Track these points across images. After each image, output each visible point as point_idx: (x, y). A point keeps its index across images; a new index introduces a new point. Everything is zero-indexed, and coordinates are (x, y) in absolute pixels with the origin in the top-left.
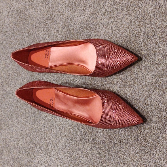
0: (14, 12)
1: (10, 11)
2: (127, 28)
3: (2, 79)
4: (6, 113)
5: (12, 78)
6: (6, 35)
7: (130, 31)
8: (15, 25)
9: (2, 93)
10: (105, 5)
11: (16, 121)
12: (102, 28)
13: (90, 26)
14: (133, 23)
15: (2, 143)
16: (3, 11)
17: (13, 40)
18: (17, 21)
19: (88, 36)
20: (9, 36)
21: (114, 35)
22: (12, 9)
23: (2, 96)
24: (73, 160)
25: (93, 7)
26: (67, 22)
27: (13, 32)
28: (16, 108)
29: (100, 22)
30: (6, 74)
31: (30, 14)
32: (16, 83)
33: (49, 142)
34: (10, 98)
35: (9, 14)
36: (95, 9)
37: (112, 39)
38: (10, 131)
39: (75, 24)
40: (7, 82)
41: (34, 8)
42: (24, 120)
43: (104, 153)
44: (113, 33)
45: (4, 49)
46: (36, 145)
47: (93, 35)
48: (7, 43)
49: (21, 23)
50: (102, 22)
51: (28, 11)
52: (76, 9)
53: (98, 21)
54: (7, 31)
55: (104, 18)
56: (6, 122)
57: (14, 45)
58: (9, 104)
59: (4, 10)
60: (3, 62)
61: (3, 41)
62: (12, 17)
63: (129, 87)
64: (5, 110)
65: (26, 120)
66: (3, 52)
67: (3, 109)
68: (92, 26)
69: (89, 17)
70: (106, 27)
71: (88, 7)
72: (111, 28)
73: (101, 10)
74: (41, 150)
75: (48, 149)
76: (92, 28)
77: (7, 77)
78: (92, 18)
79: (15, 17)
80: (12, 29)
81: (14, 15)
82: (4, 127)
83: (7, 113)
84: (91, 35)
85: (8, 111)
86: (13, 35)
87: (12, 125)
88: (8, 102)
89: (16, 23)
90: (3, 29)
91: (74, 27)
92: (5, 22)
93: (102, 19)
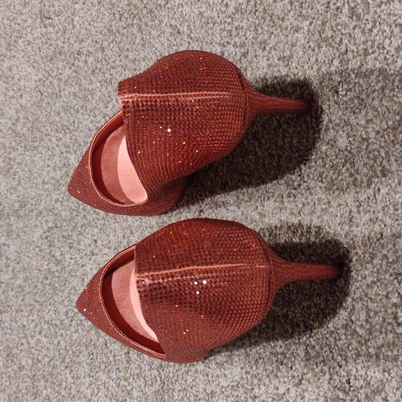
3: (49, 218)
4: (56, 342)
5: (86, 222)
6: (73, 65)
8: (110, 31)
9: (45, 267)
11: (88, 379)
17: (99, 85)
18: (117, 16)
20: (86, 69)
23: (47, 278)
26: (334, 24)
27: (100, 55)
30: (65, 203)
32: (99, 243)
39: (375, 31)
40: (65, 234)
42: (118, 385)
45: (63, 114)
48: (75, 95)
49: (132, 25)
54: (79, 53)
56: (51, 374)
57: (102, 105)
58: (67, 312)
60: (56, 159)
61: (62, 86)
64: (53, 332)
65: (129, 388)
66: (59, 125)
67: (46, 327)
77: (68, 213)
80: (98, 46)
82: (44, 392)
85: (62, 335)
86: (99, 66)
87: (73, 392)
88: (66, 303)
89: (114, 23)
90: (65, 46)
91: (370, 43)
92: (73, 20)
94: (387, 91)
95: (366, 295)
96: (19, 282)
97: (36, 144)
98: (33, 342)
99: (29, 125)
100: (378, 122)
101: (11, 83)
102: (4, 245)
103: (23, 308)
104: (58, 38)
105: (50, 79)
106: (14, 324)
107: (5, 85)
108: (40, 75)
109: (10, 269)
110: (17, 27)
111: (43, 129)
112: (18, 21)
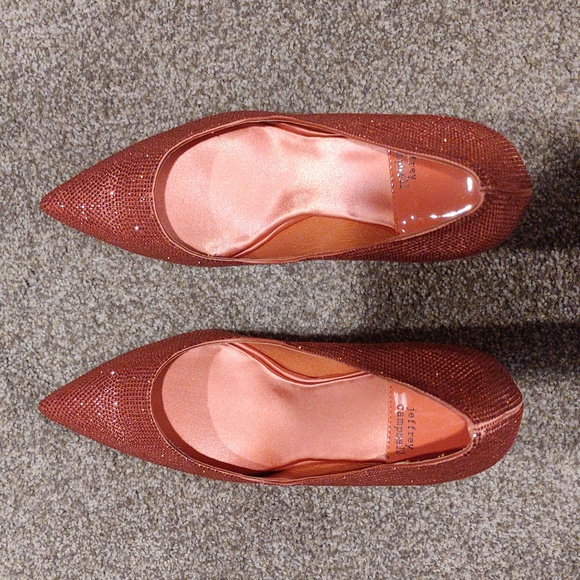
2: (286, 71)
7: (301, 81)
12: (168, 74)
13: (102, 66)
14: (312, 53)
29: (156, 51)
39: (20, 55)
44: (222, 90)
53: (146, 46)
55: (173, 35)
68: (114, 65)
69: (96, 29)
76: (116, 72)
84: (115, 100)
91: (16, 66)
93: (162, 37)
94: (45, 113)
95: (62, 309)
100: (42, 143)
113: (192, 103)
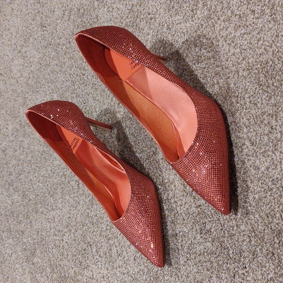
0: (73, 12)
1: (66, 10)
2: (268, 46)
4: (46, 185)
6: (56, 50)
7: (273, 51)
9: (42, 149)
10: (231, 3)
11: (61, 200)
12: (223, 45)
13: (200, 41)
14: (280, 37)
15: (36, 236)
16: (55, 10)
17: (67, 60)
18: (76, 26)
19: (197, 58)
20: (62, 52)
21: (244, 59)
22: (71, 6)
23: (42, 155)
24: (152, 278)
25: (209, 6)
26: (161, 32)
27: (68, 45)
28: (63, 177)
29: (220, 34)
31: (100, 15)
33: (113, 242)
34: (54, 159)
35: (64, 15)
36: (213, 10)
37: (240, 66)
38: (49, 217)
39: (175, 35)
41: (106, 5)
42: (74, 200)
43: (208, 273)
44: (241, 54)
45: (51, 74)
46: (91, 245)
47: (206, 57)
48: (57, 64)
50: (224, 33)
51: (96, 10)
52: (179, 9)
53: (217, 32)
54: (59, 44)
55: (228, 28)
56: (44, 200)
57: (69, 69)
58: (51, 170)
59: (57, 7)
61: (51, 61)
62: (68, 20)
63: (263, 156)
64: (45, 180)
65: (78, 201)
66: (49, 80)
67: (41, 178)
68: (204, 41)
69: (202, 25)
70: (230, 44)
71: (200, 5)
72: (239, 45)
73: (223, 12)
74: (100, 256)
75: (111, 254)
76: (204, 44)
78: (206, 27)
79: (74, 21)
80: (67, 41)
81: (72, 17)
82: (41, 210)
83: (48, 185)
84: (203, 56)
85: (49, 181)
86: (68, 51)
87: (54, 207)
88: (51, 165)
89: (75, 30)
90: (53, 41)
91: (173, 40)
92: (56, 28)
93: (224, 28)
96: (29, 158)
97: (38, 90)
98: (35, 187)
99: (35, 80)
101: (26, 59)
102: (22, 141)
103: (31, 171)
104: (49, 37)
105: (45, 57)
106: (26, 179)
107: (23, 60)
108: (40, 56)
109: (25, 152)
110: (29, 31)
111: (41, 82)
112: (30, 28)
113: (229, 59)
